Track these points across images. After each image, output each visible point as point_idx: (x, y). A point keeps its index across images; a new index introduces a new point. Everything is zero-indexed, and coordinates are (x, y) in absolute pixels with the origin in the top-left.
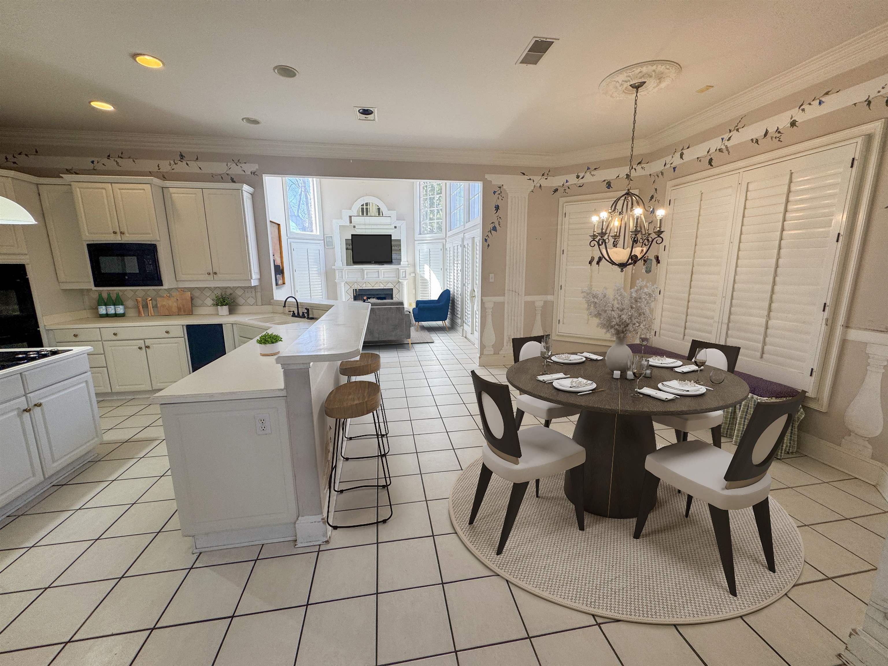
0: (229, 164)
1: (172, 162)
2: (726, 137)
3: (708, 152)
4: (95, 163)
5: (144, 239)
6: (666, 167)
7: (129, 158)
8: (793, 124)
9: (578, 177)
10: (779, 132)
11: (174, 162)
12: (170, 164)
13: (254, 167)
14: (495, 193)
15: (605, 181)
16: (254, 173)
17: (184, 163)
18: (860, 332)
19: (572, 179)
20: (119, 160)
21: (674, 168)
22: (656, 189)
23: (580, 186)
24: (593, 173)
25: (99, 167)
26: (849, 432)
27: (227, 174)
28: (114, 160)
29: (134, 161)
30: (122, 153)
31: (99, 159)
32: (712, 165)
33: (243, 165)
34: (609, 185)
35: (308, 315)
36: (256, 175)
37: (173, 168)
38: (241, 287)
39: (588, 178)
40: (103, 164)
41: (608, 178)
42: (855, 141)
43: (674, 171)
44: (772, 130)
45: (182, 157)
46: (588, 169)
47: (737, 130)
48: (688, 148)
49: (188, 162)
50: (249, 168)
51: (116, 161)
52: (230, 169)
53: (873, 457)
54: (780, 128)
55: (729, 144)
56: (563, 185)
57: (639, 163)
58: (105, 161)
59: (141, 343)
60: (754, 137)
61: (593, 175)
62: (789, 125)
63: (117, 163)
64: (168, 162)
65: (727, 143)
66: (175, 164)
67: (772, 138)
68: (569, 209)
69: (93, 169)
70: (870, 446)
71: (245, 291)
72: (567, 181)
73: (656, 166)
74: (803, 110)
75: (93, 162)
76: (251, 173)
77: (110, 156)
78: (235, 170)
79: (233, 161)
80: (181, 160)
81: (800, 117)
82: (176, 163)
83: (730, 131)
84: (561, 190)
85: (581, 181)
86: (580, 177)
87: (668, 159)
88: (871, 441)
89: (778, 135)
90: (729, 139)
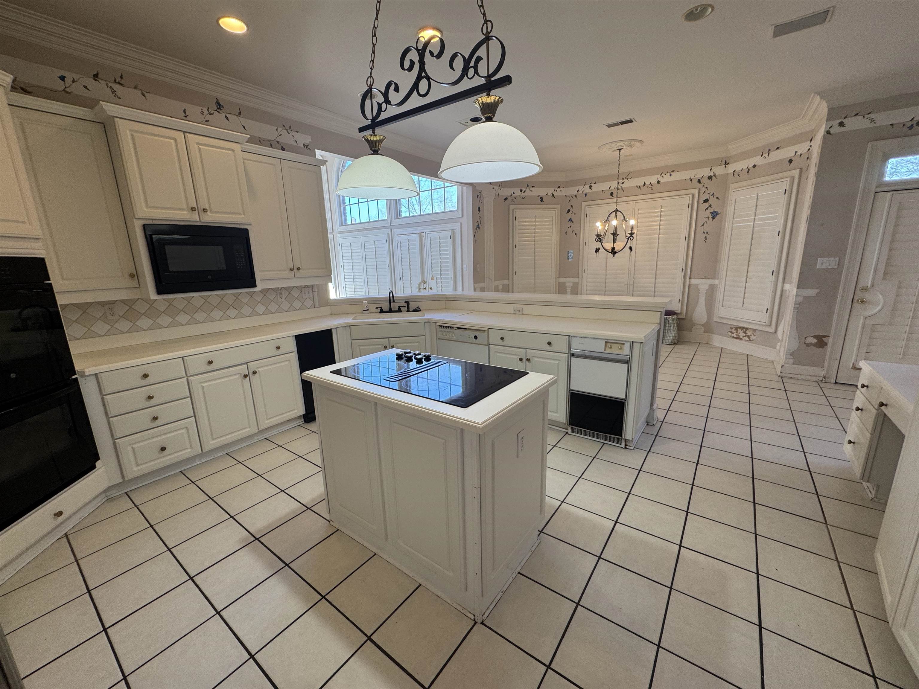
0: (279, 129)
1: (205, 110)
2: (621, 181)
3: (610, 188)
4: (68, 80)
5: (235, 221)
6: (579, 193)
7: (135, 88)
8: (658, 182)
9: (521, 191)
10: (651, 185)
11: (208, 111)
12: (202, 113)
13: (308, 140)
14: (478, 196)
15: (539, 196)
16: (307, 146)
17: (223, 115)
18: (695, 280)
19: (518, 193)
20: (116, 87)
21: (586, 195)
22: (572, 206)
23: (523, 198)
24: (531, 189)
25: (77, 89)
26: (694, 324)
27: (278, 142)
28: (107, 85)
29: (144, 96)
30: (121, 77)
31: (76, 77)
32: (612, 196)
33: (295, 134)
34: (542, 199)
35: (408, 308)
36: (309, 149)
37: (206, 119)
38: (297, 287)
39: (528, 193)
40: (86, 87)
41: (542, 194)
42: (689, 196)
43: (586, 196)
44: (648, 183)
45: (219, 106)
46: (528, 186)
47: (627, 179)
48: (595, 183)
49: (227, 115)
50: (303, 139)
51: (111, 87)
52: (280, 135)
53: (704, 332)
54: (652, 183)
55: (623, 186)
56: (511, 195)
57: (559, 187)
58: (90, 82)
59: (243, 369)
60: (638, 185)
61: (531, 191)
62: (656, 182)
63: (113, 91)
64: (198, 109)
65: (621, 185)
66: (210, 114)
67: (648, 187)
68: (517, 214)
69: (64, 90)
70: (702, 327)
71: (301, 292)
72: (514, 193)
73: (572, 191)
74: (663, 176)
75: (62, 78)
76: (304, 145)
77: (99, 76)
78: (287, 138)
79: (284, 126)
80: (219, 110)
81: (662, 180)
82: (212, 112)
83: (623, 179)
84: (509, 199)
85: (523, 195)
86: (523, 192)
87: (581, 188)
88: (703, 325)
89: (651, 186)
90: (623, 183)
